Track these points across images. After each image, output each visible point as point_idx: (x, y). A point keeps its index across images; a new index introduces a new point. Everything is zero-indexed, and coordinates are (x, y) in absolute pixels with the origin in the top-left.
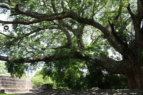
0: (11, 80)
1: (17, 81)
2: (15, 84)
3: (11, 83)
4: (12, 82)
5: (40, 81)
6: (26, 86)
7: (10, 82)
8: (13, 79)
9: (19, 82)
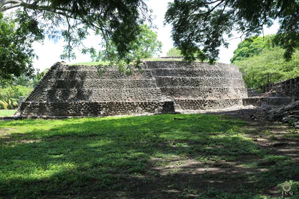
0: (182, 73)
1: (203, 73)
2: (197, 83)
3: (184, 82)
4: (188, 78)
5: (271, 71)
6: (231, 89)
7: (181, 78)
8: (188, 69)
9: (208, 77)
